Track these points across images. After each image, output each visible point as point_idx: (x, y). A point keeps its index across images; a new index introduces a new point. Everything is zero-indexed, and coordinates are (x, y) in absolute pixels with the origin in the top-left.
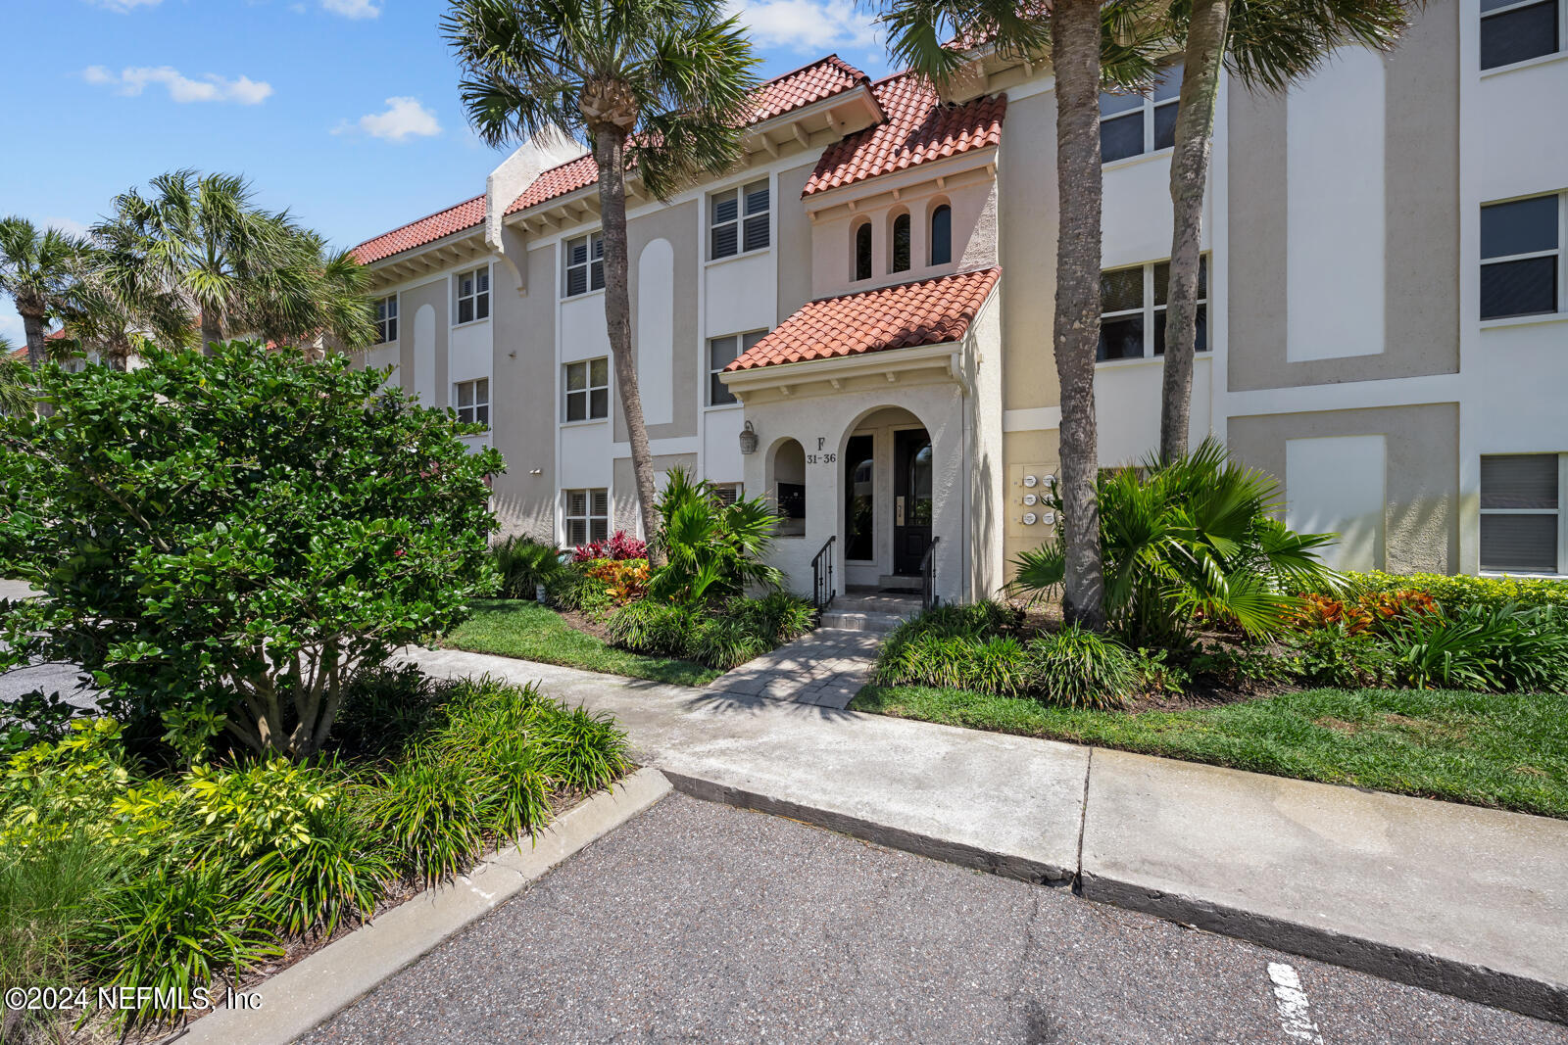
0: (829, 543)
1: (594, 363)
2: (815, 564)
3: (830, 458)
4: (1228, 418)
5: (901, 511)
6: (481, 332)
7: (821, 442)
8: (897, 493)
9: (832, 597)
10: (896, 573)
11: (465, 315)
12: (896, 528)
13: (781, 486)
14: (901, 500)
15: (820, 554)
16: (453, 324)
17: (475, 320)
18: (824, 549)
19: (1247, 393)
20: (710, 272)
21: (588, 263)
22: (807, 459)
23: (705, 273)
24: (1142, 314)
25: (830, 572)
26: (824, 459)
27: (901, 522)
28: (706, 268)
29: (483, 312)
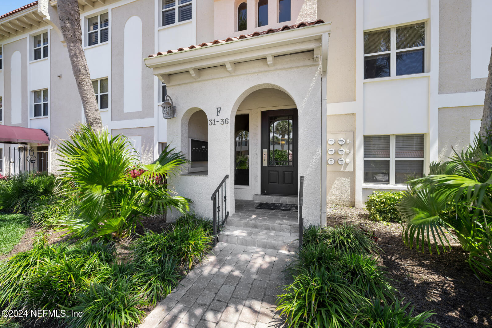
0: (224, 181)
1: (102, 81)
2: (214, 198)
3: (225, 121)
4: (439, 108)
5: (266, 157)
6: (44, 64)
7: (218, 110)
8: (263, 147)
9: (227, 217)
10: (263, 193)
11: (37, 55)
12: (263, 168)
13: (193, 141)
14: (266, 151)
15: (217, 190)
16: (31, 60)
17: (42, 58)
18: (221, 185)
19: (449, 95)
20: (161, 33)
21: (99, 30)
22: (209, 122)
23: (158, 34)
24: (389, 54)
25: (225, 200)
26: (220, 122)
27: (265, 164)
28: (159, 31)
29: (45, 55)
